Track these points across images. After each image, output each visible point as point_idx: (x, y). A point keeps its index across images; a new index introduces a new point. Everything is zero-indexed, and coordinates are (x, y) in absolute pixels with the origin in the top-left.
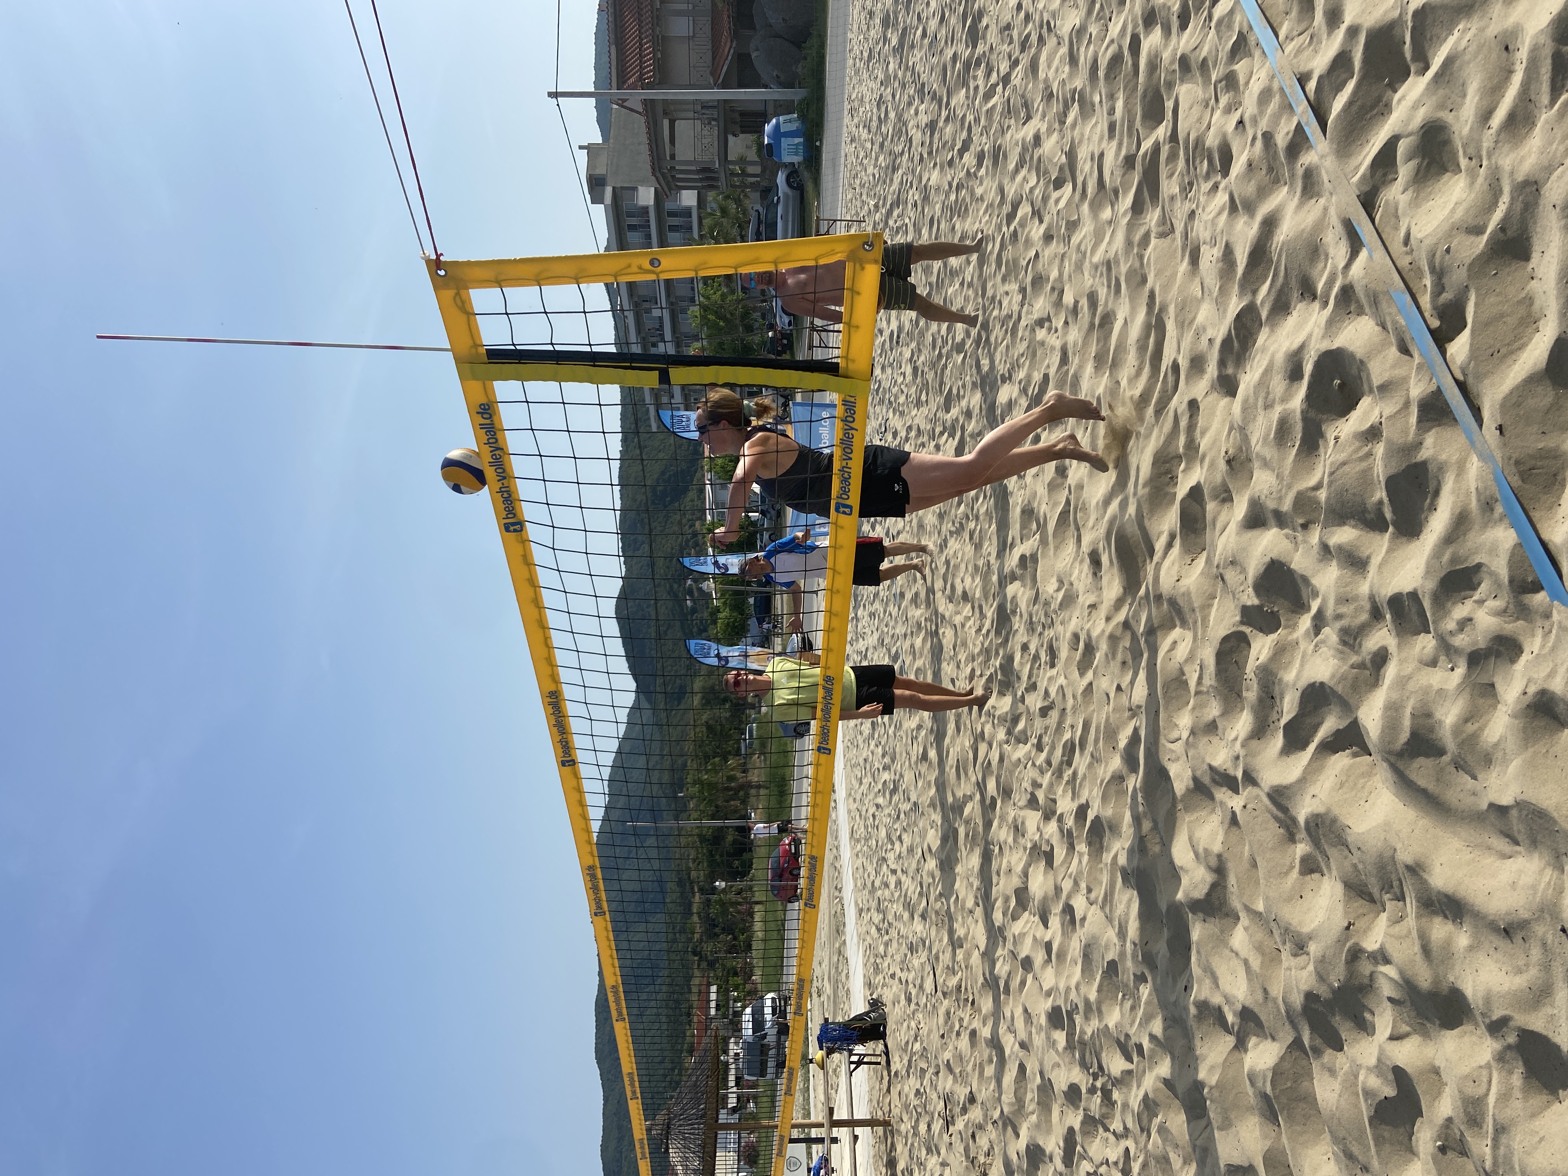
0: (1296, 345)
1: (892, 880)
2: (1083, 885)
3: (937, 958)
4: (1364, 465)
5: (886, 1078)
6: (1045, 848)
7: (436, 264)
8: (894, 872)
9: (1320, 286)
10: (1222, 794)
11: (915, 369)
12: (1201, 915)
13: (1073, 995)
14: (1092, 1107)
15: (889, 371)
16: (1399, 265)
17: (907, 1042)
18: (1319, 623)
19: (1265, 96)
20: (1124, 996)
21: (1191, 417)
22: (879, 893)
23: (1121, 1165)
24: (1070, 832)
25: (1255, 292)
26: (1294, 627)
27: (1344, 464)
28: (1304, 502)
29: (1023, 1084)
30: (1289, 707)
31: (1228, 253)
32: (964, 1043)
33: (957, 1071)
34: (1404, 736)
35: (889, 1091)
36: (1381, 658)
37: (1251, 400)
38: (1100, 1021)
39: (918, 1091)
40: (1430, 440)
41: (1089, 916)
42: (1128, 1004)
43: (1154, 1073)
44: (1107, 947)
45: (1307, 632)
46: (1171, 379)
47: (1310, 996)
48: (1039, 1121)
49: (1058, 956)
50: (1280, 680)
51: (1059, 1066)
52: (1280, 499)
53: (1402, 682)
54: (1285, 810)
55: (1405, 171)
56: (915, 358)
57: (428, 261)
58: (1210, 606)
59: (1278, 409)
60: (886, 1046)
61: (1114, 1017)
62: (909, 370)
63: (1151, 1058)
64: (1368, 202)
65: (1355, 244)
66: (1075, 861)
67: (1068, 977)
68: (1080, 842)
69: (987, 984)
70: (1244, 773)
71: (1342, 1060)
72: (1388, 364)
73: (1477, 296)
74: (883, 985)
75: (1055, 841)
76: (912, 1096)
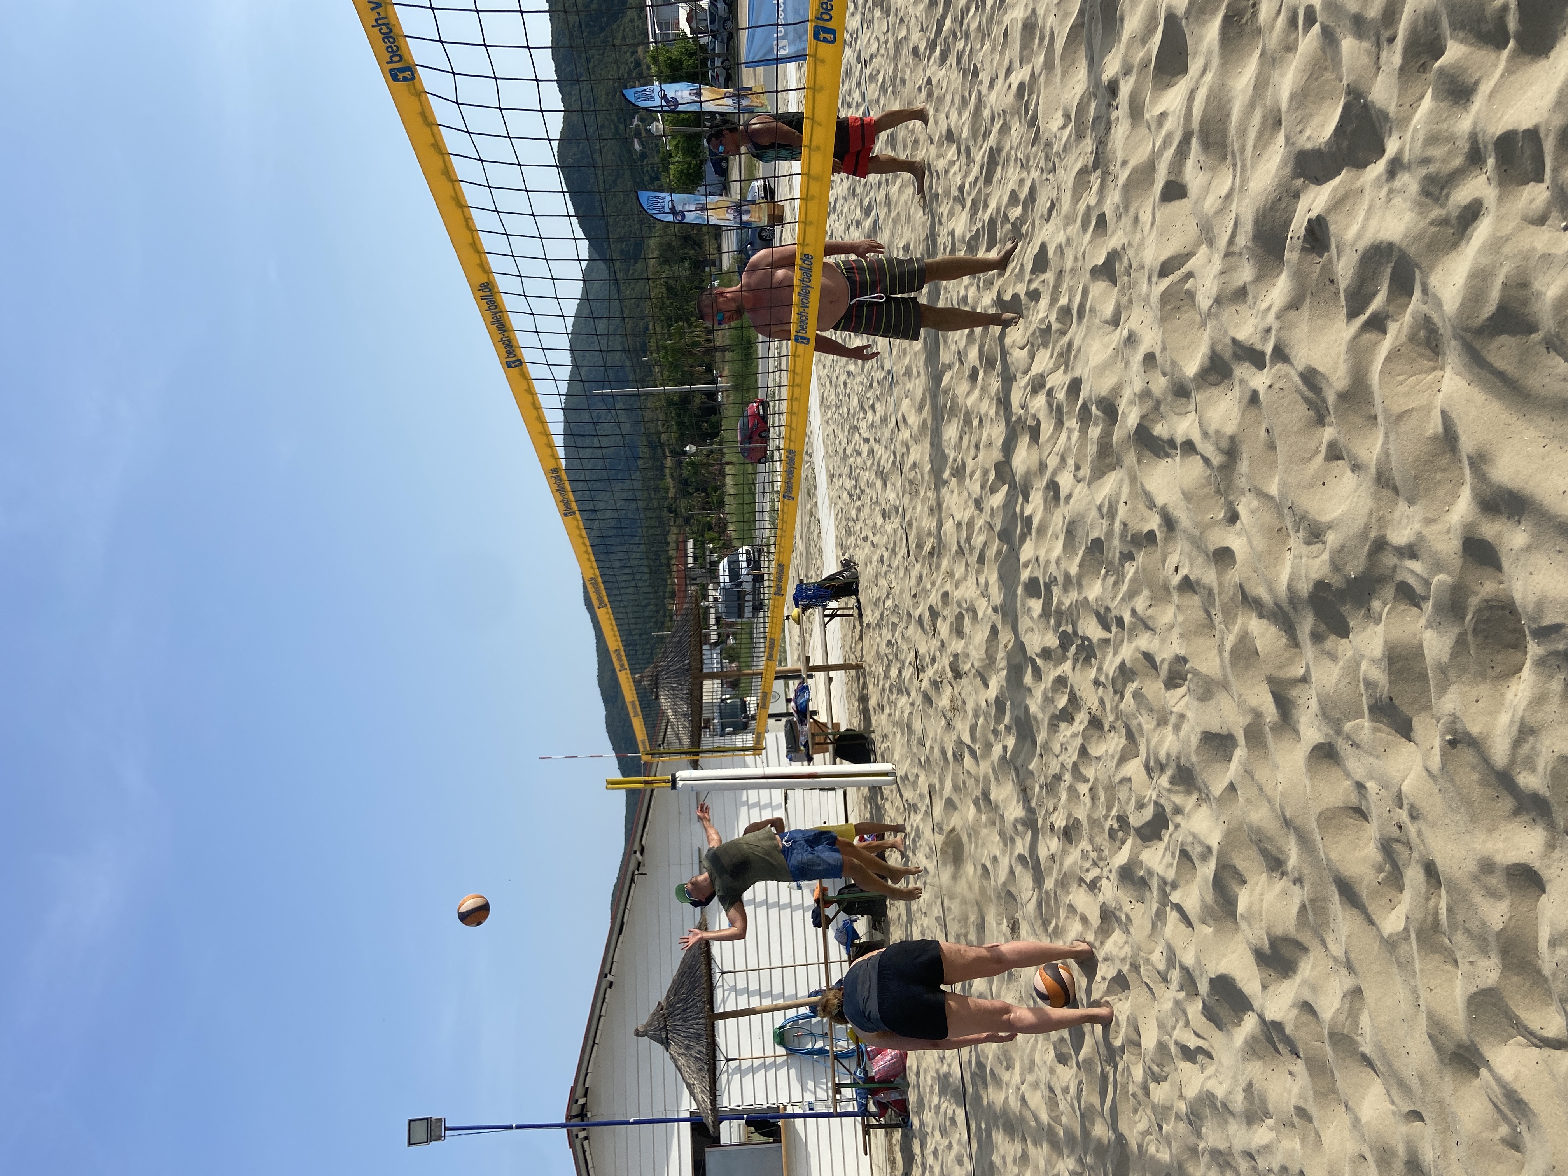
1: (865, 449)
2: (1071, 462)
3: (910, 524)
6: (1030, 422)
8: (866, 440)
10: (1243, 371)
13: (1052, 569)
17: (879, 599)
18: (1395, 171)
20: (1107, 572)
22: (851, 460)
24: (1059, 409)
29: (994, 643)
32: (936, 603)
33: (929, 627)
34: (1488, 310)
35: (861, 639)
36: (1471, 213)
38: (1079, 593)
39: (889, 642)
41: (1075, 494)
42: (1111, 580)
43: (1134, 645)
44: (1092, 526)
47: (1319, 586)
48: (1010, 676)
49: (1039, 531)
51: (1033, 630)
53: (1495, 245)
54: (1316, 390)
61: (1094, 590)
63: (1131, 630)
66: (1064, 436)
67: (1049, 551)
68: (1070, 418)
69: (961, 551)
70: (1275, 348)
71: (1346, 646)
74: (856, 547)
75: (1043, 415)
76: (883, 645)
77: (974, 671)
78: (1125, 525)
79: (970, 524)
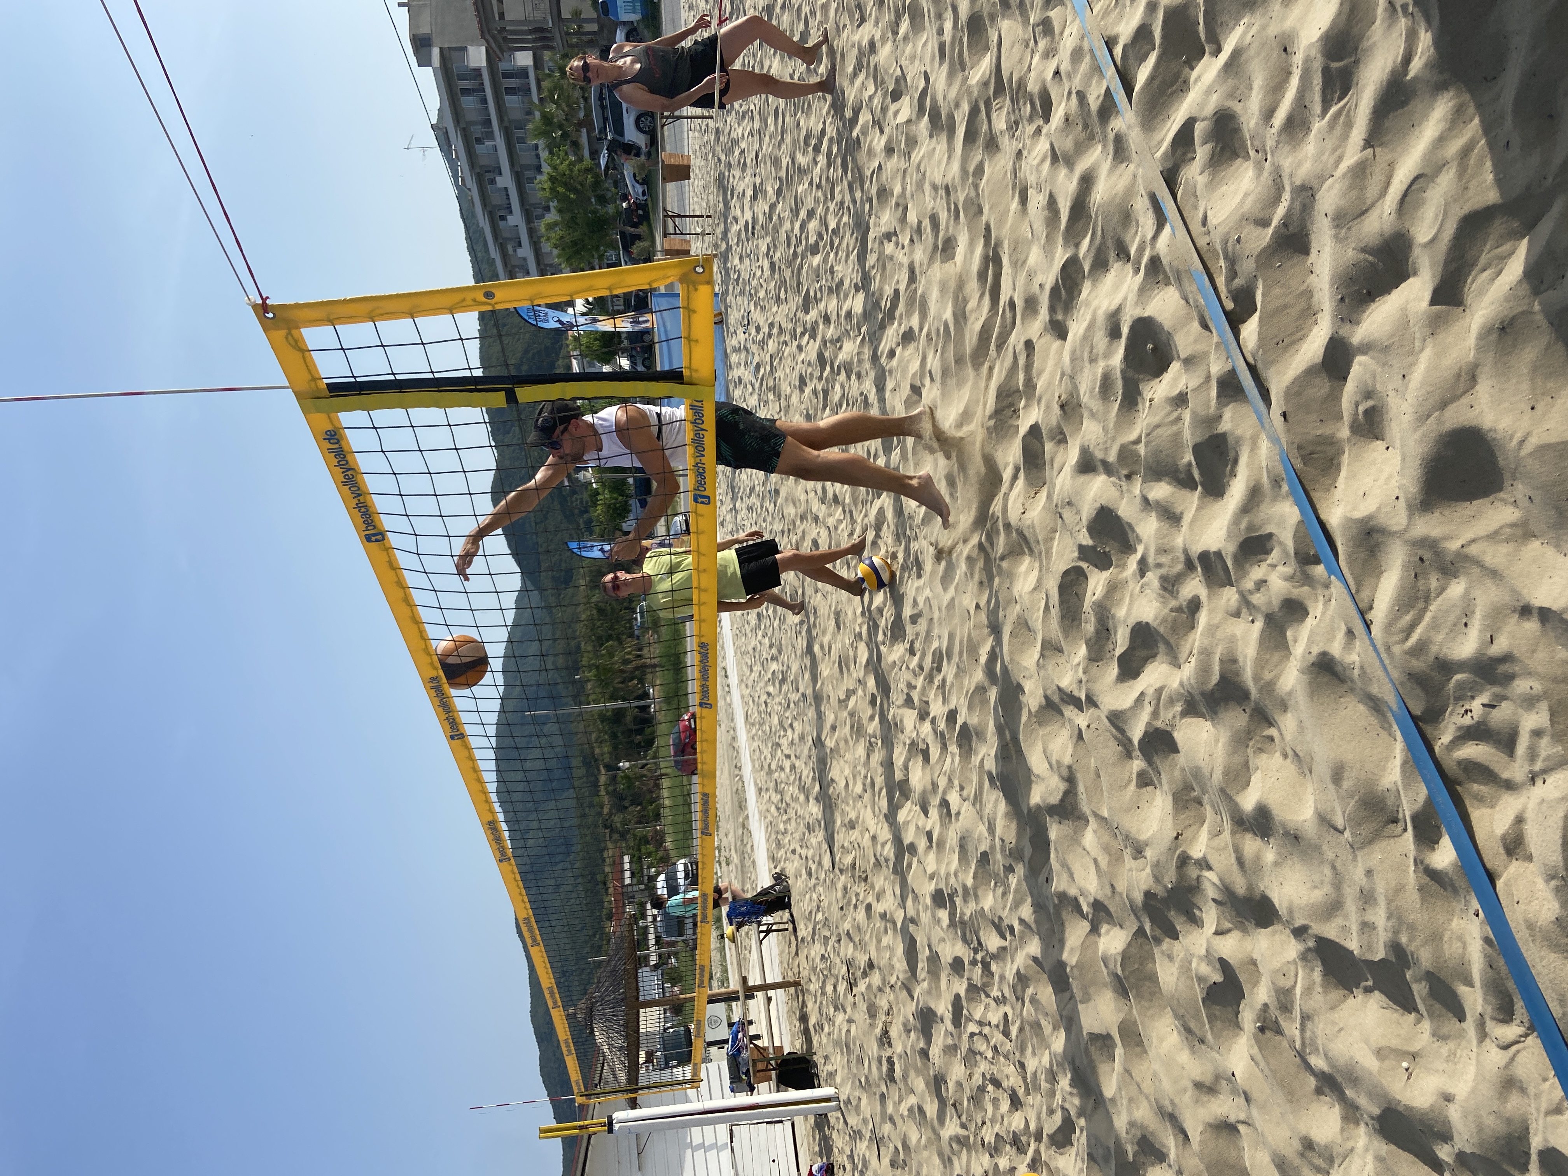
0: (1113, 307)
1: (787, 764)
2: (956, 783)
4: (1175, 428)
5: (794, 943)
6: (922, 746)
7: (263, 308)
8: (788, 757)
9: (1133, 251)
10: (1069, 711)
11: (772, 265)
12: (1057, 818)
13: (952, 880)
14: (975, 978)
15: (747, 262)
16: (1198, 245)
17: (811, 912)
18: (1143, 567)
19: (1077, 54)
20: (996, 883)
21: (1028, 357)
22: (776, 775)
23: (1001, 1027)
24: (942, 735)
25: (1077, 245)
26: (1123, 566)
27: (1158, 426)
28: (1127, 454)
29: (914, 955)
30: (1121, 641)
31: (1052, 202)
32: (861, 915)
33: (857, 940)
34: (1215, 678)
35: (797, 954)
36: (1194, 605)
37: (1079, 350)
38: (977, 904)
39: (823, 956)
40: (1228, 413)
41: (963, 811)
42: (1000, 891)
43: (1024, 953)
44: (979, 840)
45: (1134, 574)
46: (1009, 314)
47: (1148, 895)
48: (930, 988)
49: (938, 845)
50: (1113, 617)
51: (944, 940)
52: (1106, 449)
53: (1212, 630)
54: (1122, 731)
55: (1202, 153)
56: (771, 253)
57: (255, 307)
58: (1053, 539)
59: (1102, 364)
60: (792, 915)
61: (988, 901)
62: (766, 265)
63: (1021, 938)
64: (1171, 179)
65: (1161, 220)
66: (948, 760)
67: (948, 864)
69: (878, 864)
70: (1087, 696)
71: (1177, 948)
72: (1192, 338)
73: (1264, 287)
74: (786, 860)
75: (930, 740)
76: (818, 960)
77: (899, 983)
78: (1003, 841)
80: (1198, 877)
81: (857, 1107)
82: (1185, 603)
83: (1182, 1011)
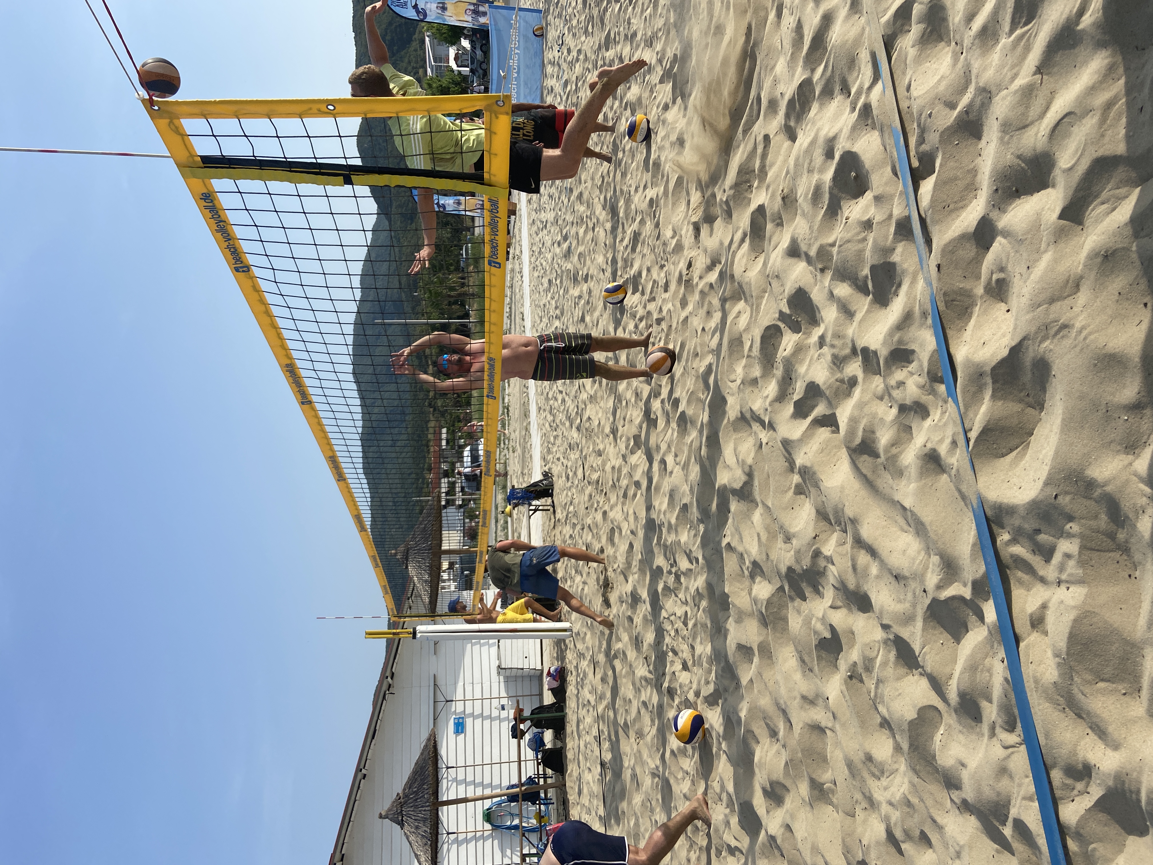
0: (831, 134)
1: (560, 397)
3: (586, 458)
4: (861, 246)
5: (553, 520)
6: (653, 417)
8: (561, 392)
9: (853, 91)
10: (756, 427)
12: (737, 498)
13: (662, 516)
14: (669, 582)
16: (900, 106)
17: (566, 504)
18: (822, 341)
20: (690, 527)
21: (765, 147)
22: (551, 402)
23: (682, 619)
24: (668, 414)
25: (813, 71)
26: (808, 334)
27: (848, 241)
28: (824, 253)
30: (798, 391)
31: (799, 27)
32: (599, 516)
33: (595, 531)
34: (858, 440)
35: (554, 527)
36: (853, 382)
37: (801, 160)
38: (676, 536)
39: (571, 536)
40: (900, 248)
41: (675, 471)
42: (693, 533)
43: (702, 578)
44: (683, 495)
45: (815, 344)
46: (755, 107)
47: (790, 569)
48: (639, 579)
49: (655, 489)
50: (796, 371)
52: (809, 245)
53: (862, 403)
54: (790, 454)
55: (916, 29)
58: (763, 297)
59: (816, 177)
60: (553, 502)
63: (702, 568)
64: (889, 44)
65: (876, 77)
66: (670, 431)
67: (660, 504)
68: (673, 421)
69: (614, 486)
70: (769, 422)
71: (805, 607)
72: (884, 180)
73: (943, 158)
74: (553, 463)
75: (659, 413)
76: (568, 536)
77: (619, 570)
79: (620, 470)
80: (825, 567)
81: (584, 639)
82: (846, 379)
83: (800, 649)
